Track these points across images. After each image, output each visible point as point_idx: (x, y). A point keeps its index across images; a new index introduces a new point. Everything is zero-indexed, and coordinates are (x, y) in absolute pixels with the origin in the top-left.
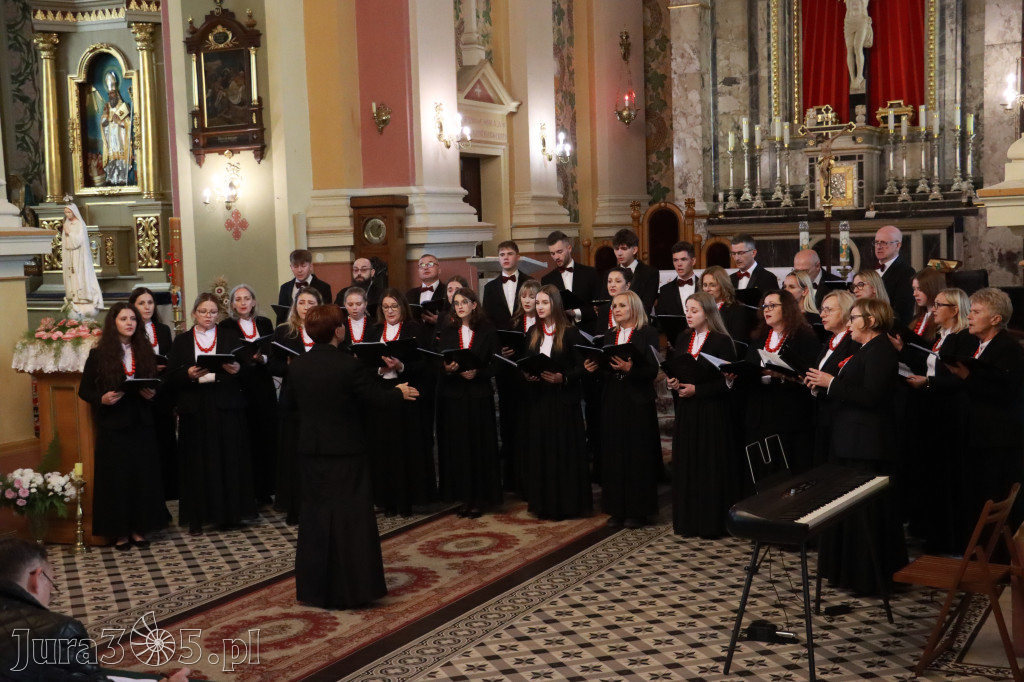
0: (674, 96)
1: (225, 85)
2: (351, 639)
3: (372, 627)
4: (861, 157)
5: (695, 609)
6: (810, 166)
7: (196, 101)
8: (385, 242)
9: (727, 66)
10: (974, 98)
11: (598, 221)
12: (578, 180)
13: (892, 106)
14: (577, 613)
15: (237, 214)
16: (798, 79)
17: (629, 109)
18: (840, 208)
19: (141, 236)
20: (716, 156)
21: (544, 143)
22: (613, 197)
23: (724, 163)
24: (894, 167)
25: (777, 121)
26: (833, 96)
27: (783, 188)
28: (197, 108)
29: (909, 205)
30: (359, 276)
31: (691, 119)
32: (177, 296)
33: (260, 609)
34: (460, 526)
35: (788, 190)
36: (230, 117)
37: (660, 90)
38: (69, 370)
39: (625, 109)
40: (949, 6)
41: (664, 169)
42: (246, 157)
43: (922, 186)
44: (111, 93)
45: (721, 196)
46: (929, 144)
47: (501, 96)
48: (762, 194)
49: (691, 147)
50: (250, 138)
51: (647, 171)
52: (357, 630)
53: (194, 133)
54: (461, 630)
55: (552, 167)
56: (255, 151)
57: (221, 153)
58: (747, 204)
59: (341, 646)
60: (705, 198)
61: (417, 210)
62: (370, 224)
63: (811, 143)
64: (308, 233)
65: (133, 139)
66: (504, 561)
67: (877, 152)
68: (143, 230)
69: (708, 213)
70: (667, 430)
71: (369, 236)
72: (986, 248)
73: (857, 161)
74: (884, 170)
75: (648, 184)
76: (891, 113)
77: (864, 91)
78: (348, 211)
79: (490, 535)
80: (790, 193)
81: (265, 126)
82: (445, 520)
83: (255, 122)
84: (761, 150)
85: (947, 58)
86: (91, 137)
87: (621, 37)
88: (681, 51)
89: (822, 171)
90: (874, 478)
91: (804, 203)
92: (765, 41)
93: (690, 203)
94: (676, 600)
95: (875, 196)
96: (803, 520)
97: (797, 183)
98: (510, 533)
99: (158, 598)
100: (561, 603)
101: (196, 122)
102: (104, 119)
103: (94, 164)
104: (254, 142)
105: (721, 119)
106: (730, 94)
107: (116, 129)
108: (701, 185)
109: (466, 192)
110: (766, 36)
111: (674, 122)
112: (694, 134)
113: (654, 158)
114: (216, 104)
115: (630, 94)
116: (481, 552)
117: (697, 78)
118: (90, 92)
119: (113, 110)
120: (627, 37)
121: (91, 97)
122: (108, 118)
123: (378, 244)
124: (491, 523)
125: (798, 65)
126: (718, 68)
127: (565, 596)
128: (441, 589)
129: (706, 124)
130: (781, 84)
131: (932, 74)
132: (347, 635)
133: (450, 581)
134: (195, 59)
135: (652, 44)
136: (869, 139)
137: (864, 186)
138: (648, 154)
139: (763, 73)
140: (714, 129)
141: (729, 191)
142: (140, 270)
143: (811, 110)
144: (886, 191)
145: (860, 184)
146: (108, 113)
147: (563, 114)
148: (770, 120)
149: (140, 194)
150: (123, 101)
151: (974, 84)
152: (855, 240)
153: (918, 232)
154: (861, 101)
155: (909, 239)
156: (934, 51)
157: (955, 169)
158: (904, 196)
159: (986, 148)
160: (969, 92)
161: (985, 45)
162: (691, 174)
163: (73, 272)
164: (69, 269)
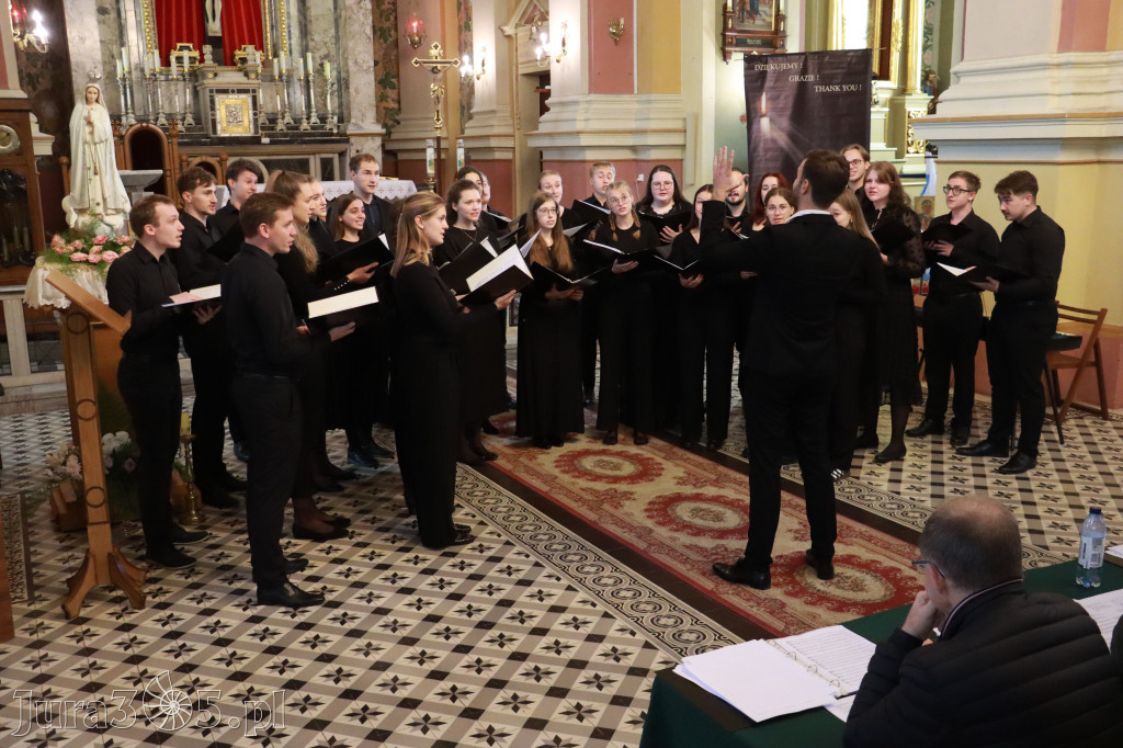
0: (68, 19)
4: (254, 91)
6: (210, 96)
13: (244, 49)
18: (238, 135)
26: (185, 32)
39: (17, 25)
63: (211, 75)
73: (252, 94)
77: (220, 35)
85: (292, 13)
106: (104, 23)
115: (20, 10)
123: (10, 154)
145: (255, 114)
148: (142, 52)
151: (316, 38)
152: (264, 162)
153: (318, 157)
154: (216, 42)
155: (306, 162)
156: (285, 7)
157: (308, 105)
158: (280, 126)
159: (352, 90)
160: (311, 44)
161: (346, 8)
163: (96, 174)
164: (89, 169)
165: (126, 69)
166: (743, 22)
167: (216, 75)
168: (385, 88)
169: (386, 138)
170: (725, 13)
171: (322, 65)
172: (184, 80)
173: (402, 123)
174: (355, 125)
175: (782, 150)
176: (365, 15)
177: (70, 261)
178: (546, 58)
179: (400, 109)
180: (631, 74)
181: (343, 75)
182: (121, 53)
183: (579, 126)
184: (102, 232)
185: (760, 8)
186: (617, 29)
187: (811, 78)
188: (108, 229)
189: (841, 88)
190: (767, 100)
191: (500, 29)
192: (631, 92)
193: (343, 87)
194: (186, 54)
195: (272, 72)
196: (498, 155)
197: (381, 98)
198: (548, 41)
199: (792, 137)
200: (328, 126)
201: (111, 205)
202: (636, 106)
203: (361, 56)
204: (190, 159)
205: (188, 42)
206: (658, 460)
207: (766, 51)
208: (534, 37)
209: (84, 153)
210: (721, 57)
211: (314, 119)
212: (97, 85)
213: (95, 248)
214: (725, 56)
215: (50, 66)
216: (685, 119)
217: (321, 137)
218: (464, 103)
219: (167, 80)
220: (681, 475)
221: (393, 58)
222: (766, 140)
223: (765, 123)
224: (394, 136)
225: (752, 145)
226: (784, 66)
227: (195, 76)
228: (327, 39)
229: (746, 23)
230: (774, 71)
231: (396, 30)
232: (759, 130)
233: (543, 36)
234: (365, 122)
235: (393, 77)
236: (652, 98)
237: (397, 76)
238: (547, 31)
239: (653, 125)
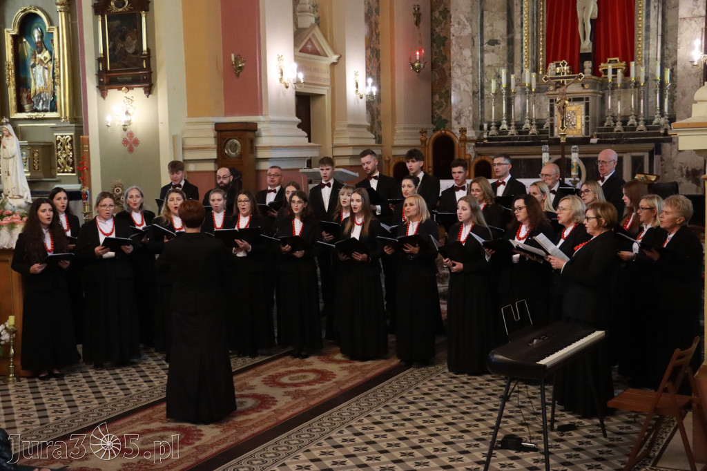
0: (452, 52)
1: (123, 38)
2: (212, 446)
3: (228, 437)
4: (587, 99)
5: (463, 426)
6: (551, 105)
7: (101, 51)
8: (240, 157)
9: (491, 31)
10: (671, 57)
11: (396, 143)
12: (381, 113)
13: (610, 62)
14: (377, 428)
15: (131, 134)
16: (543, 41)
17: (420, 62)
18: (572, 136)
19: (60, 150)
20: (482, 97)
21: (357, 86)
22: (407, 126)
23: (488, 102)
24: (612, 107)
25: (527, 72)
26: (568, 54)
27: (531, 121)
28: (102, 56)
29: (622, 134)
30: (222, 182)
31: (464, 70)
32: (86, 194)
33: (145, 423)
34: (293, 364)
35: (534, 122)
36: (126, 62)
37: (442, 48)
38: (5, 247)
39: (416, 62)
41: (444, 107)
42: (138, 93)
43: (632, 121)
44: (38, 43)
45: (485, 126)
46: (637, 89)
47: (326, 51)
48: (515, 125)
49: (464, 90)
50: (141, 79)
51: (432, 108)
52: (216, 440)
53: (100, 74)
54: (293, 440)
55: (362, 103)
56: (145, 88)
57: (120, 89)
58: (504, 132)
59: (205, 451)
60: (474, 127)
61: (263, 134)
62: (229, 143)
63: (552, 88)
64: (183, 149)
65: (54, 78)
66: (325, 390)
67: (599, 95)
68: (61, 145)
69: (476, 138)
70: (444, 296)
71: (228, 152)
72: (677, 165)
73: (585, 102)
74: (605, 109)
75: (433, 117)
76: (610, 67)
77: (590, 51)
78: (212, 133)
79: (314, 371)
80: (536, 124)
81: (152, 70)
82: (282, 360)
83: (145, 67)
84: (515, 93)
85: (651, 27)
86: (22, 76)
87: (414, 9)
88: (458, 20)
89: (559, 109)
90: (594, 332)
91: (545, 132)
92: (519, 13)
93: (463, 131)
94: (449, 419)
95: (598, 127)
96: (542, 362)
97: (541, 118)
98: (329, 370)
99: (70, 415)
100: (366, 421)
101: (101, 66)
102: (32, 63)
103: (25, 95)
104: (144, 81)
105: (486, 70)
106: (493, 51)
107: (41, 70)
108: (471, 118)
109: (300, 121)
110: (519, 9)
111: (452, 72)
112: (467, 81)
113: (437, 97)
114: (116, 53)
115: (420, 51)
116: (308, 383)
117: (469, 40)
118: (22, 42)
119: (39, 56)
120: (419, 9)
121: (22, 46)
122: (35, 62)
123: (234, 158)
124: (315, 363)
125: (543, 31)
126: (485, 33)
127: (369, 416)
128: (278, 409)
129: (476, 74)
130: (530, 45)
131: (640, 39)
132: (209, 443)
133: (285, 404)
134: (100, 19)
135: (437, 14)
136: (593, 86)
137: (589, 121)
138: (433, 94)
139: (518, 37)
140: (481, 77)
141: (491, 122)
142: (58, 174)
143: (552, 64)
144: (606, 124)
145: (587, 119)
146: (35, 58)
147: (371, 65)
148: (522, 71)
149: (59, 119)
150: (47, 49)
152: (582, 159)
154: (588, 58)
160: (667, 52)
162: (464, 110)
163: (8, 175)
164: (6, 172)
165: (504, 85)
211: (656, 120)
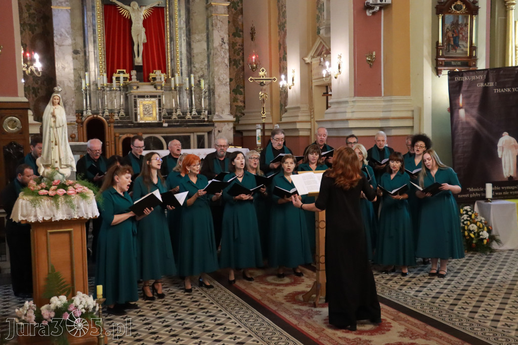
0: (56, 57)
4: (160, 96)
6: (134, 99)
8: (21, 132)
9: (75, 43)
13: (155, 73)
26: (121, 63)
40: (183, 28)
43: (179, 112)
49: (67, 86)
62: (7, 120)
63: (135, 88)
73: (158, 98)
77: (142, 64)
85: (183, 52)
88: (59, 33)
92: (92, 33)
106: (77, 59)
108: (74, 107)
110: (92, 31)
112: (69, 79)
117: (70, 48)
123: (15, 133)
131: (178, 59)
137: (162, 111)
139: (91, 50)
144: (162, 114)
145: (160, 110)
151: (197, 66)
152: (164, 137)
153: (195, 133)
154: (139, 69)
155: (189, 137)
156: (179, 48)
157: (191, 105)
158: (174, 116)
159: (216, 96)
160: (194, 69)
161: (214, 49)
162: (68, 101)
163: (56, 145)
164: (52, 142)
165: (88, 85)
166: (449, 51)
167: (138, 87)
168: (236, 94)
169: (236, 123)
170: (437, 47)
171: (199, 81)
172: (120, 90)
173: (245, 114)
174: (217, 115)
175: (473, 129)
176: (225, 53)
177: (38, 195)
178: (329, 76)
179: (244, 107)
180: (380, 85)
181: (212, 87)
182: (85, 75)
183: (348, 116)
184: (58, 178)
185: (460, 43)
186: (371, 58)
187: (491, 84)
188: (61, 176)
189: (512, 90)
190: (463, 98)
191: (302, 59)
192: (380, 95)
193: (212, 94)
194: (122, 76)
195: (171, 85)
196: (301, 133)
197: (233, 100)
198: (330, 66)
199: (480, 120)
200: (202, 117)
201: (64, 162)
202: (383, 104)
203: (222, 76)
204: (121, 136)
205: (123, 69)
206: (389, 320)
207: (464, 69)
208: (322, 64)
209: (50, 133)
210: (434, 74)
211: (194, 113)
212: (59, 95)
213: (53, 187)
214: (438, 72)
215: (45, 83)
216: (413, 111)
217: (198, 123)
218: (282, 103)
219: (110, 90)
220: (403, 330)
221: (241, 77)
222: (462, 123)
223: (462, 112)
224: (241, 122)
225: (454, 126)
226: (473, 78)
227: (126, 88)
228: (203, 67)
229: (451, 52)
230: (467, 81)
231: (243, 60)
232: (458, 117)
233: (327, 64)
234: (224, 113)
235: (241, 88)
236: (393, 99)
237: (244, 87)
238: (330, 61)
239: (393, 115)
